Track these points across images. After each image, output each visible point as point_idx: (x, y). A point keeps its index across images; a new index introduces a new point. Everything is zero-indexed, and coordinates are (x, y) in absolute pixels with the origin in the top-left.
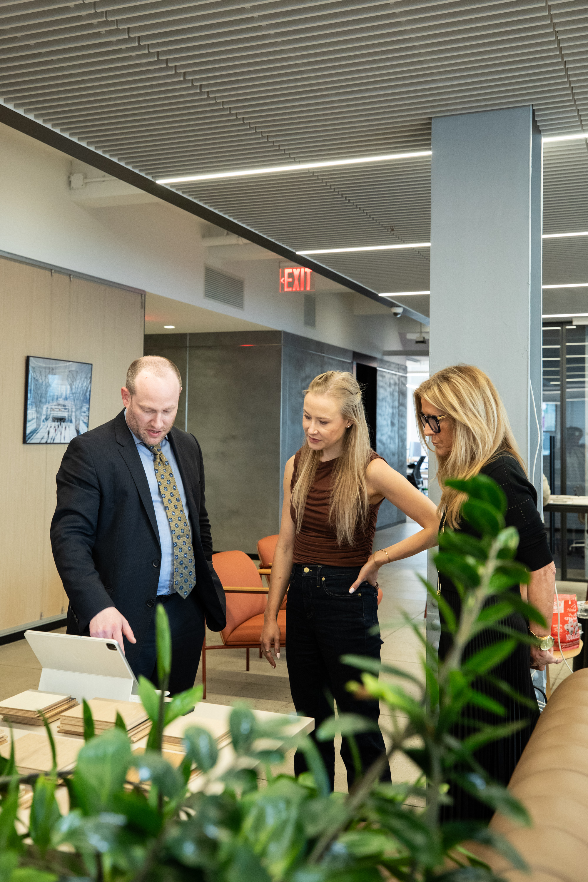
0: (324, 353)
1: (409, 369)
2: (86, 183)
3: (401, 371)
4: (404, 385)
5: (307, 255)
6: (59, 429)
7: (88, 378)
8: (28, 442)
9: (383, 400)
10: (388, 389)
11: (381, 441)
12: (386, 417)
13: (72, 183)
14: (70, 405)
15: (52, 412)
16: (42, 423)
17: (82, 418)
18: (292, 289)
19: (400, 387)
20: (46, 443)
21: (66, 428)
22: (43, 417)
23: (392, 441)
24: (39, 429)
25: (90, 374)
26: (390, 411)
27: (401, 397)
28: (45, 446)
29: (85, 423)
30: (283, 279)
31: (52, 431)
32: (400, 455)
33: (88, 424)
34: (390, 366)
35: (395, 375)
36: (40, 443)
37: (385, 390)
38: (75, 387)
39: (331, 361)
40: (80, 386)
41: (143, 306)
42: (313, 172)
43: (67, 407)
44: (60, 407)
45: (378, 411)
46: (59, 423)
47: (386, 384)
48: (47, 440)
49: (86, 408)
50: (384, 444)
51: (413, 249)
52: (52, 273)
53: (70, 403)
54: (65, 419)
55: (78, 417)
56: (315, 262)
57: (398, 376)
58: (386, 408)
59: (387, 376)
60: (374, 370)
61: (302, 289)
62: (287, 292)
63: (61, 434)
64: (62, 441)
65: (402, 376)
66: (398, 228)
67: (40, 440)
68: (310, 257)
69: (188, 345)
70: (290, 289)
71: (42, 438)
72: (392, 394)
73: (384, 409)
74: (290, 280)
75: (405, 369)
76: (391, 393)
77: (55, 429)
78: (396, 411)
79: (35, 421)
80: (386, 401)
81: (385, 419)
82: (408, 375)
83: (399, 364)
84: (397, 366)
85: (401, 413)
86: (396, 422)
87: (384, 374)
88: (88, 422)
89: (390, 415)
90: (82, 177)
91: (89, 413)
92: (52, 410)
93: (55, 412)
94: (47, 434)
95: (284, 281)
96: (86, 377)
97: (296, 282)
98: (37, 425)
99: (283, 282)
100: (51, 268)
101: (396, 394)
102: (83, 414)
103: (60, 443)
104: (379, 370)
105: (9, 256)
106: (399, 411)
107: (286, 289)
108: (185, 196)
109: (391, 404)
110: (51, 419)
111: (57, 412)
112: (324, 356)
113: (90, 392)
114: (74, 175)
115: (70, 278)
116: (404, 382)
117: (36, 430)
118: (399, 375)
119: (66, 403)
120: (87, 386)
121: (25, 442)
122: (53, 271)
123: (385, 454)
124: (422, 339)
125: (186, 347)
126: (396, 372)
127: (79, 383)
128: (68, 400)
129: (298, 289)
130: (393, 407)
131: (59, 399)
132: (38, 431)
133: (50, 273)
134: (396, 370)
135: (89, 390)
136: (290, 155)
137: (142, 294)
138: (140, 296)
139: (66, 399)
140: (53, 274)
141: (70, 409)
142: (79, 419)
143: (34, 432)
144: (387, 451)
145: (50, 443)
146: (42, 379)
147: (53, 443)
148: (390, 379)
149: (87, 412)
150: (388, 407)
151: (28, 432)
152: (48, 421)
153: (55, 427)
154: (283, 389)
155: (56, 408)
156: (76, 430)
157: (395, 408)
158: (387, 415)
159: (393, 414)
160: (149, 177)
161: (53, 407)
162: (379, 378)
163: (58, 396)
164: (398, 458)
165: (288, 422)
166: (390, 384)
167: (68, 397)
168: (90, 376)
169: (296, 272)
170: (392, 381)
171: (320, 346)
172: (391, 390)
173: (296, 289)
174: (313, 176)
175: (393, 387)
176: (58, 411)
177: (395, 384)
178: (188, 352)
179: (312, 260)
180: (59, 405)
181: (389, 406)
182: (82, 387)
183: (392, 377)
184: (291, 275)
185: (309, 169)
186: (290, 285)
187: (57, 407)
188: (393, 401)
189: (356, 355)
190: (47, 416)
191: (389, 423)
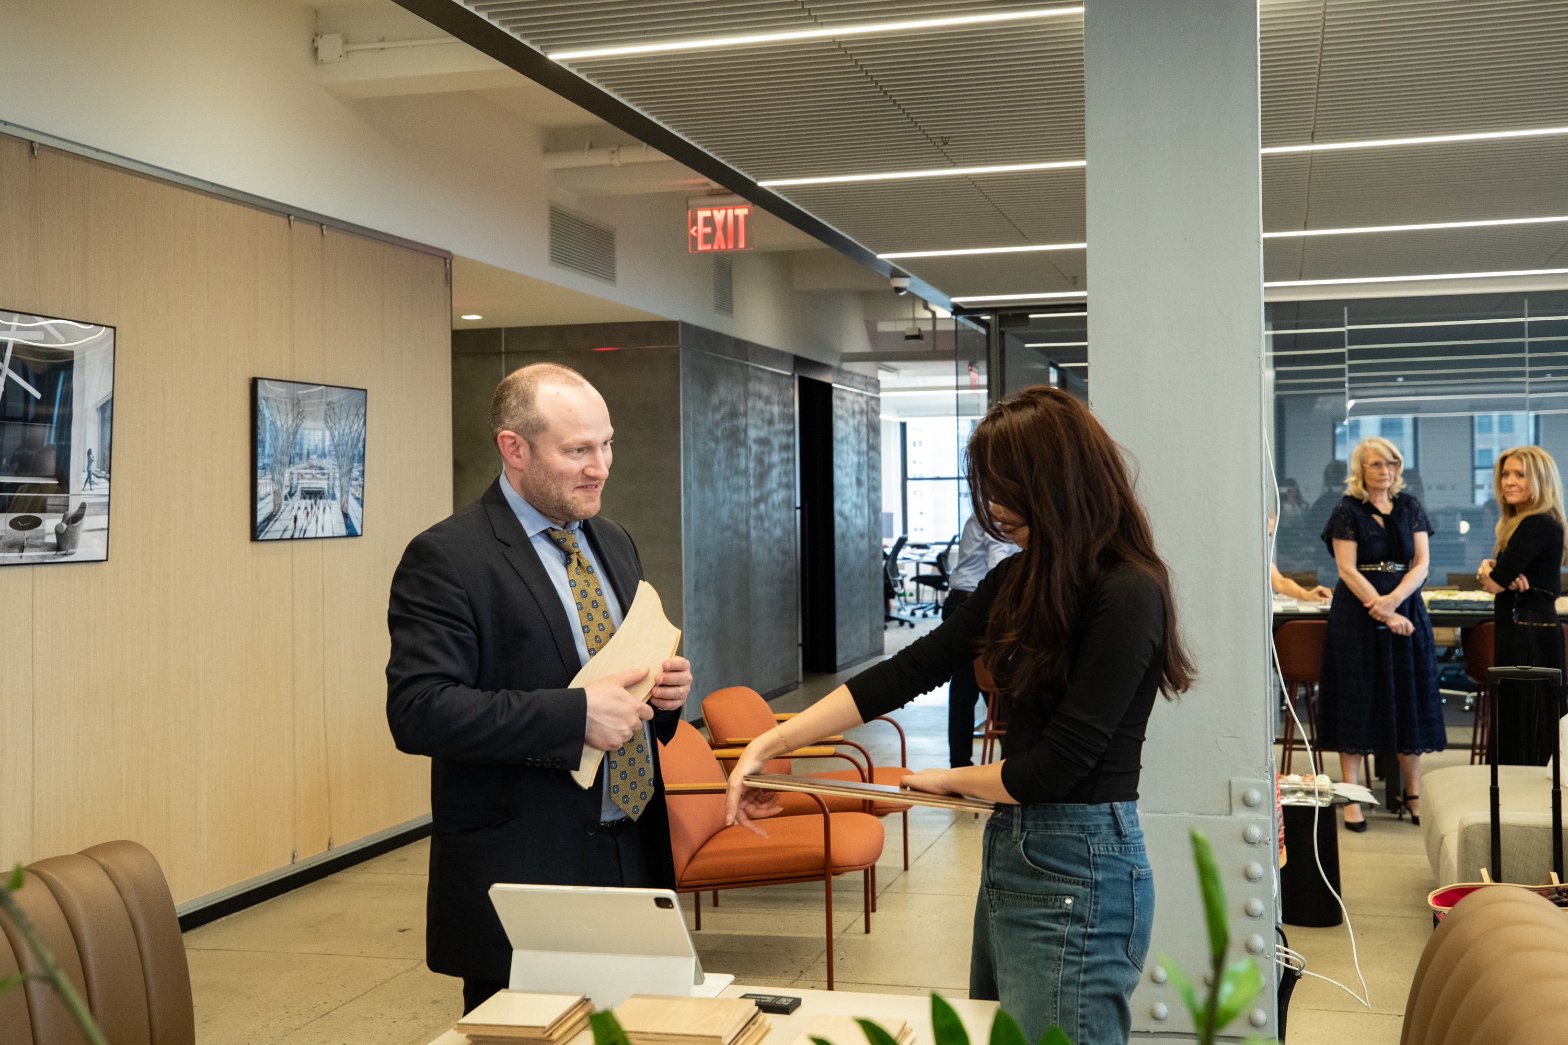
0: (747, 360)
1: (882, 386)
2: (347, 52)
3: (870, 388)
4: (877, 413)
5: (773, 187)
6: (313, 511)
7: (361, 416)
8: (260, 538)
9: (842, 440)
10: (851, 422)
11: (842, 514)
12: (849, 470)
13: (319, 51)
14: (330, 467)
15: (301, 481)
16: (284, 502)
17: (352, 490)
18: (712, 247)
19: (869, 417)
20: (292, 538)
21: (324, 509)
22: (285, 491)
23: (858, 514)
24: (279, 513)
25: (364, 408)
26: (854, 459)
27: (871, 434)
28: (289, 544)
29: (357, 499)
30: (695, 228)
31: (301, 515)
32: (873, 536)
33: (362, 501)
34: (852, 380)
35: (861, 395)
36: (281, 539)
37: (847, 423)
38: (339, 433)
39: (759, 374)
40: (347, 431)
41: (449, 280)
42: (840, 43)
43: (326, 471)
44: (313, 471)
45: (837, 460)
46: (313, 501)
47: (847, 412)
48: (294, 532)
49: (359, 471)
50: (846, 519)
51: (966, 176)
52: (290, 221)
53: (332, 463)
54: (323, 494)
55: (345, 489)
56: (785, 199)
57: (865, 398)
58: (848, 454)
59: (849, 398)
60: (828, 388)
61: (731, 246)
62: (703, 252)
63: (317, 521)
64: (320, 534)
65: (872, 398)
66: (955, 141)
67: (281, 533)
68: (777, 190)
69: (503, 350)
70: (709, 247)
71: (285, 530)
72: (857, 430)
73: (845, 456)
74: (708, 230)
75: (876, 385)
76: (855, 429)
77: (306, 512)
78: (864, 459)
79: (271, 498)
80: (847, 442)
81: (847, 475)
82: (882, 395)
83: (866, 377)
84: (864, 380)
85: (871, 463)
86: (864, 478)
87: (844, 394)
88: (363, 496)
89: (855, 467)
90: (341, 40)
91: (363, 481)
92: (300, 476)
93: (306, 481)
94: (293, 521)
95: (696, 231)
96: (357, 415)
97: (719, 234)
98: (275, 505)
99: (695, 234)
100: (290, 212)
101: (864, 430)
102: (354, 483)
103: (316, 538)
104: (837, 388)
105: (214, 190)
106: (868, 460)
107: (701, 247)
108: (591, 82)
109: (856, 448)
110: (299, 494)
111: (308, 481)
112: (748, 366)
113: (364, 441)
114: (324, 37)
115: (322, 230)
116: (875, 407)
117: (275, 516)
118: (867, 395)
119: (325, 463)
120: (359, 430)
121: (254, 537)
122: (292, 218)
123: (848, 535)
124: (916, 333)
125: (500, 353)
126: (863, 390)
127: (346, 425)
128: (328, 458)
129: (723, 247)
130: (859, 453)
131: (312, 457)
132: (277, 516)
133: (287, 220)
134: (863, 387)
135: (362, 438)
136: (809, 13)
137: (445, 257)
138: (442, 260)
139: (323, 455)
140: (292, 223)
141: (331, 474)
142: (347, 492)
143: (270, 518)
144: (852, 531)
145: (299, 539)
146: (281, 420)
147: (304, 538)
148: (853, 403)
149: (360, 479)
150: (851, 453)
151: (260, 518)
152: (294, 498)
153: (306, 508)
154: (684, 426)
155: (306, 474)
156: (343, 512)
157: (863, 453)
158: (850, 467)
159: (859, 464)
160: (536, 48)
161: (302, 471)
162: (836, 402)
163: (310, 452)
164: (870, 542)
165: (695, 486)
166: (854, 412)
167: (326, 452)
168: (363, 412)
169: (719, 215)
170: (857, 407)
171: (743, 348)
172: (856, 422)
173: (719, 247)
174: (840, 49)
175: (858, 417)
176: (310, 479)
177: (862, 412)
178: (503, 363)
179: (780, 196)
180: (312, 467)
181: (853, 451)
182: (351, 432)
183: (856, 399)
184: (709, 221)
185: (834, 38)
186: (709, 239)
187: (308, 471)
188: (859, 442)
189: (799, 362)
190: (291, 488)
191: (854, 481)
